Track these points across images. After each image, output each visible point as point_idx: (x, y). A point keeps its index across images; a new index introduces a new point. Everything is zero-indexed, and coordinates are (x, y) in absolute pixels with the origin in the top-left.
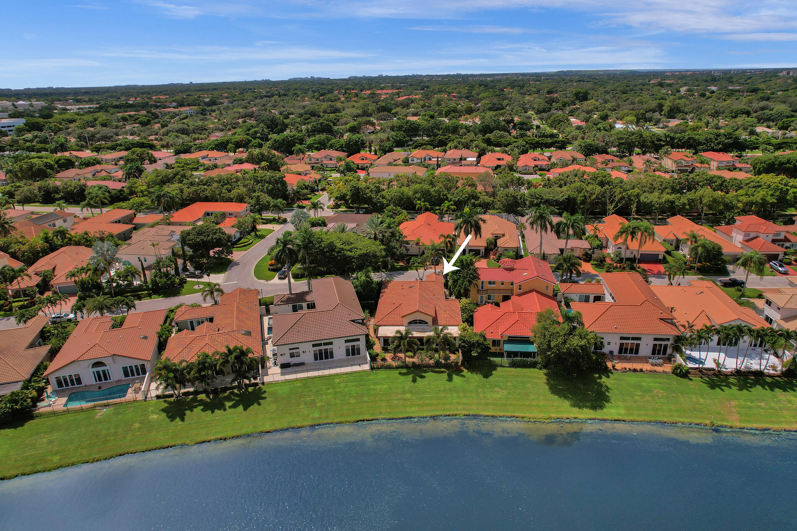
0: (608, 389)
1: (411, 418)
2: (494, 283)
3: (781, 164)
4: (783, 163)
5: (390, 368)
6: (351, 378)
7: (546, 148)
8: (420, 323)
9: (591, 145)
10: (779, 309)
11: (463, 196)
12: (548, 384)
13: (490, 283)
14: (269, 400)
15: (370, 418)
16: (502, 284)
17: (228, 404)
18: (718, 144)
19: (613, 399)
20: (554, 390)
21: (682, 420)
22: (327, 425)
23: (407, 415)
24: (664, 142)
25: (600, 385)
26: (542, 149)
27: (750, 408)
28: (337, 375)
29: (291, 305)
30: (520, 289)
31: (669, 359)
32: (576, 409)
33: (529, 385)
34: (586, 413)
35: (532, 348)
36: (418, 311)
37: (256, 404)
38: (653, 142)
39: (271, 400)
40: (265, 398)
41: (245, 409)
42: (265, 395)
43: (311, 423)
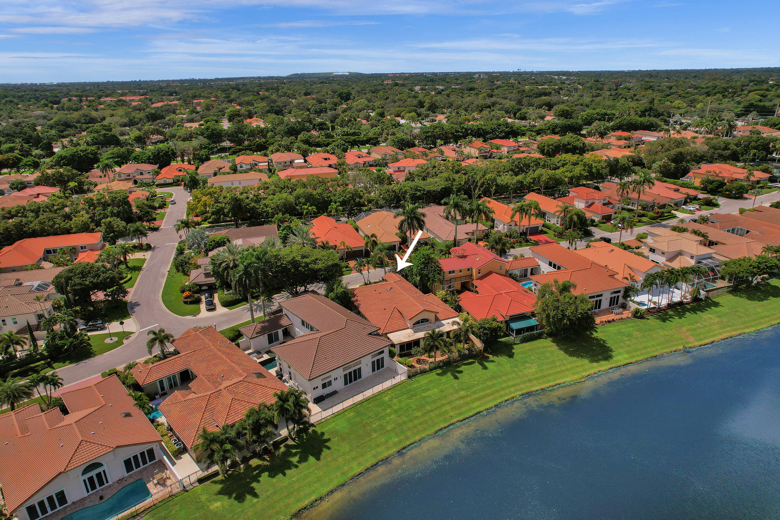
0: (604, 341)
1: (479, 412)
2: (453, 272)
3: (564, 145)
4: (566, 145)
5: (425, 372)
6: (398, 392)
7: (363, 145)
8: (422, 322)
9: (403, 140)
10: (663, 253)
11: (348, 196)
12: (561, 349)
13: (450, 273)
14: (335, 440)
15: (446, 425)
16: (461, 271)
17: (295, 460)
18: (501, 132)
19: (613, 348)
20: (572, 354)
21: (665, 351)
22: (412, 446)
23: (475, 411)
24: (461, 132)
25: (595, 339)
26: (359, 147)
27: (695, 329)
28: (380, 393)
29: (266, 335)
30: (479, 273)
31: (624, 307)
32: (595, 364)
33: (548, 355)
34: (604, 365)
35: (533, 322)
36: (424, 310)
37: (325, 450)
39: (336, 439)
40: (328, 440)
41: (318, 459)
42: (326, 437)
43: (395, 450)
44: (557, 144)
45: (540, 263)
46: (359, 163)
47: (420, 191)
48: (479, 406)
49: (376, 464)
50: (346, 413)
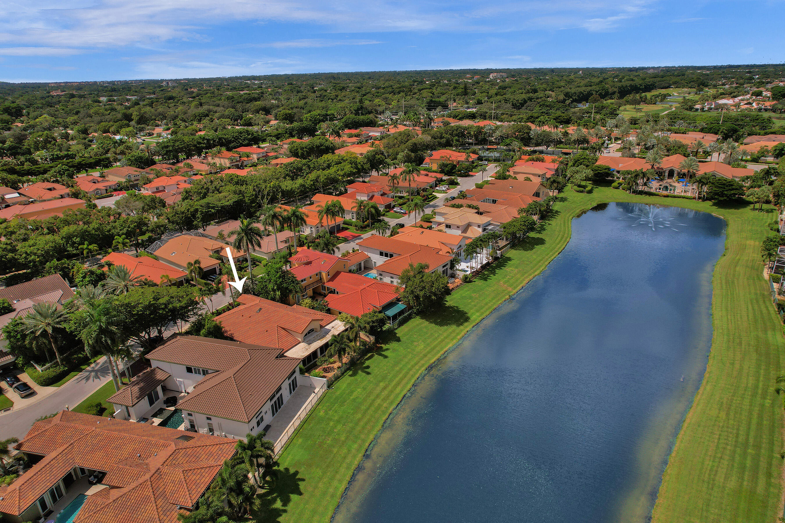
0: (457, 307)
1: (404, 396)
2: (305, 280)
3: (318, 147)
4: (319, 146)
5: (339, 378)
6: (328, 404)
8: (310, 333)
10: (458, 227)
11: (132, 226)
12: (431, 322)
13: (302, 281)
15: (386, 416)
16: (311, 278)
17: (278, 504)
18: (244, 140)
19: (466, 310)
20: (441, 324)
21: (499, 302)
22: (371, 445)
23: (401, 396)
25: (449, 307)
26: (87, 171)
27: (508, 281)
28: (314, 410)
30: (329, 275)
31: (453, 276)
32: (461, 327)
33: (425, 330)
34: (467, 327)
36: (313, 320)
37: (300, 483)
38: (195, 146)
39: (303, 469)
40: (297, 473)
41: (300, 494)
42: (292, 471)
43: (360, 455)
44: (310, 146)
45: (370, 255)
46: (100, 189)
47: (213, 208)
48: (401, 391)
49: (354, 475)
50: (294, 441)
